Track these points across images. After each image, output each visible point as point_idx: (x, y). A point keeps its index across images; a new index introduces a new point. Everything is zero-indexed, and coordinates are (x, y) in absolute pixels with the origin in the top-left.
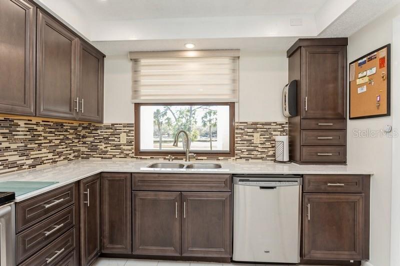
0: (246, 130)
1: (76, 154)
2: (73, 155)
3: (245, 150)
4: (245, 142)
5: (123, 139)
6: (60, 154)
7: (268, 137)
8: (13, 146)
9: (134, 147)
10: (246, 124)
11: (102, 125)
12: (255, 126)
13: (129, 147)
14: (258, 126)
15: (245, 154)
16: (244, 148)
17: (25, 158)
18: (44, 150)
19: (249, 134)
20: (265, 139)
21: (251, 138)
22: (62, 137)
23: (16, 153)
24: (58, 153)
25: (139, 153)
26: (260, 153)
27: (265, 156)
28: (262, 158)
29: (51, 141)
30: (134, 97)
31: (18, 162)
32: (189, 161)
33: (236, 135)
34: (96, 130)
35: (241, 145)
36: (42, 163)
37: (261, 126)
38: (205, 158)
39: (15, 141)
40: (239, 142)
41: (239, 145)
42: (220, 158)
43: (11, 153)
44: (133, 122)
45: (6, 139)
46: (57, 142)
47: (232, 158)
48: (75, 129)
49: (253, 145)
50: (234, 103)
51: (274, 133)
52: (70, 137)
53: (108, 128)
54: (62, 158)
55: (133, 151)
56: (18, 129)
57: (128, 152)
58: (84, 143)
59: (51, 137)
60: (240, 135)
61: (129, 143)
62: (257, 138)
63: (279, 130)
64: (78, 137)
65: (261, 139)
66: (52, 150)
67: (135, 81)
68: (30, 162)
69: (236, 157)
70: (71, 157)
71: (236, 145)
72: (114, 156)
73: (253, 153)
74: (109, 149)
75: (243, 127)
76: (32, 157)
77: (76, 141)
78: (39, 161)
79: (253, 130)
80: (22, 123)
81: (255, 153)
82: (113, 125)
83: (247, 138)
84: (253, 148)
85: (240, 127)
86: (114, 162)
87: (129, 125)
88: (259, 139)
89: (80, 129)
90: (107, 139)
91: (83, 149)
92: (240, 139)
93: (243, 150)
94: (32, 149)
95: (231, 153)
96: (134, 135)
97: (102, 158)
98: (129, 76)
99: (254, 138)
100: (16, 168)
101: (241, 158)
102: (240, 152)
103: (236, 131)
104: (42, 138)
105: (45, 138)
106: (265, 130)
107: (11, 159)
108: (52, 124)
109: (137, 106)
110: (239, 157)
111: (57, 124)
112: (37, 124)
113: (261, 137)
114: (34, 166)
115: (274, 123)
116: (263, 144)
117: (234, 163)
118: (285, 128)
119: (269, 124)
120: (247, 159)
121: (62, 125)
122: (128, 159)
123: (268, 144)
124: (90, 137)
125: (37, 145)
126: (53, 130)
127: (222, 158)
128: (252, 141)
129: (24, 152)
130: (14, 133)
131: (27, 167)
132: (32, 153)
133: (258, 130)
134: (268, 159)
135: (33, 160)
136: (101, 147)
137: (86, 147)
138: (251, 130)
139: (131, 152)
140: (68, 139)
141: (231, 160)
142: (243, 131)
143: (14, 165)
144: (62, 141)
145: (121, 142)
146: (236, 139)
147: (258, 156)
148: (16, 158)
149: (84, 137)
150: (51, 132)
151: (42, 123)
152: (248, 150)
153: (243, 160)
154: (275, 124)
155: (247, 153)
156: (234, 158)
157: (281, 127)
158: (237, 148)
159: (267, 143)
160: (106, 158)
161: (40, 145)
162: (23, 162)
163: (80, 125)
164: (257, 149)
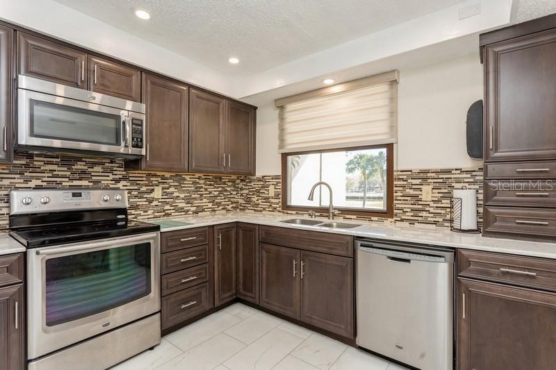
0: (409, 181)
1: (234, 205)
2: (231, 206)
3: (409, 210)
4: (409, 198)
5: (272, 191)
6: (219, 204)
7: (446, 191)
8: (182, 196)
9: (281, 200)
10: (410, 173)
11: (255, 178)
12: (424, 175)
13: (277, 201)
14: (429, 175)
15: (409, 215)
16: (407, 207)
17: (190, 205)
18: (205, 200)
19: (414, 187)
20: (441, 195)
21: (419, 193)
22: (220, 189)
23: (184, 201)
24: (217, 203)
25: (286, 207)
26: (432, 215)
27: (441, 220)
28: (435, 223)
29: (210, 193)
30: (281, 147)
31: (185, 208)
32: (333, 219)
33: (395, 189)
34: (250, 182)
35: (402, 202)
36: (203, 211)
37: (434, 174)
38: (355, 217)
39: (183, 191)
40: (399, 198)
41: (400, 202)
42: (373, 218)
43: (180, 201)
44: (280, 174)
45: (176, 190)
46: (216, 193)
47: (390, 220)
48: (233, 181)
49: (420, 203)
50: (393, 144)
51: (456, 185)
52: (228, 189)
53: (259, 180)
54: (220, 208)
55: (280, 205)
56: (185, 182)
57: (276, 206)
58: (242, 195)
59: (211, 189)
60: (401, 189)
61: (277, 196)
62: (427, 193)
63: (466, 180)
64: (237, 189)
65: (434, 195)
66: (211, 201)
67: (282, 130)
68: (194, 209)
69: (395, 218)
70: (229, 208)
71: (395, 202)
72: (264, 209)
73: (420, 215)
74: (260, 201)
75: (405, 177)
76: (195, 205)
77: (234, 193)
78: (200, 209)
79: (420, 180)
80: (187, 177)
81: (424, 214)
82: (263, 177)
83: (412, 192)
84: (421, 207)
85: (401, 177)
86: (264, 216)
87: (276, 177)
88: (430, 195)
89: (238, 181)
90: (258, 191)
91: (241, 201)
92: (402, 194)
93: (405, 210)
94: (195, 199)
95: (388, 213)
96: (280, 187)
97: (255, 210)
98: (276, 124)
99: (423, 193)
100: (184, 213)
101: (402, 220)
102: (401, 212)
103: (395, 183)
104: (203, 190)
105: (206, 190)
106: (441, 180)
107: (180, 205)
108: (211, 177)
109: (285, 156)
110: (399, 219)
111: (216, 177)
112: (199, 178)
113: (434, 191)
114: (197, 213)
115: (456, 170)
116: (439, 201)
117: (392, 226)
118: (477, 178)
119: (449, 171)
120: (412, 222)
121: (220, 179)
122: (276, 213)
123: (446, 203)
124: (246, 189)
125: (199, 196)
126: (212, 183)
127: (376, 218)
128: (420, 197)
129: (189, 201)
130: (182, 185)
131: (192, 213)
132: (195, 202)
133: (429, 181)
134: (446, 224)
136: (254, 199)
137: (243, 199)
138: (418, 182)
139: (278, 206)
140: (226, 191)
141: (388, 223)
142: (405, 183)
143: (181, 210)
144: (220, 192)
145: (270, 195)
146: (395, 194)
147: (429, 219)
148: (184, 205)
149: (242, 189)
150: (210, 185)
151: (203, 177)
152: (412, 210)
153: (406, 224)
154: (459, 172)
155: (412, 214)
156: (393, 220)
157: (469, 176)
158: (397, 206)
159: (443, 201)
160: (257, 211)
161: (201, 195)
162: (188, 208)
163: (238, 178)
164: (427, 209)
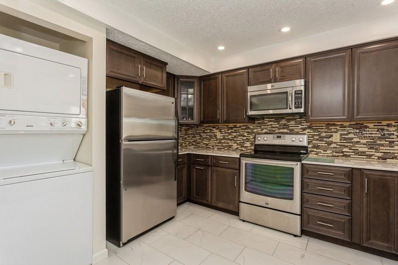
8: (363, 141)
17: (374, 150)
23: (365, 146)
31: (367, 153)
39: (365, 138)
43: (361, 146)
68: (380, 155)
76: (381, 151)
78: (390, 156)
80: (371, 125)
94: (382, 145)
100: (366, 157)
104: (395, 137)
107: (360, 149)
112: (388, 125)
114: (384, 158)
125: (388, 142)
129: (371, 146)
131: (377, 158)
132: (381, 148)
135: (383, 154)
143: (363, 153)
148: (366, 149)
151: (394, 124)
162: (372, 153)
